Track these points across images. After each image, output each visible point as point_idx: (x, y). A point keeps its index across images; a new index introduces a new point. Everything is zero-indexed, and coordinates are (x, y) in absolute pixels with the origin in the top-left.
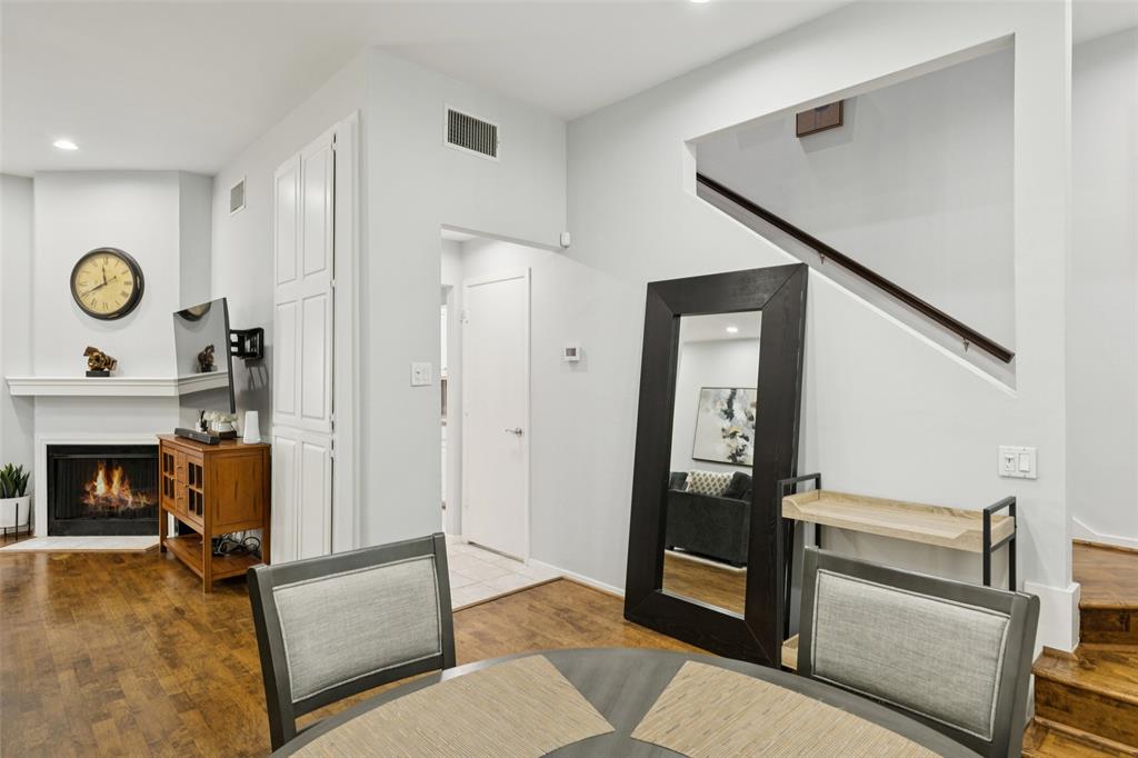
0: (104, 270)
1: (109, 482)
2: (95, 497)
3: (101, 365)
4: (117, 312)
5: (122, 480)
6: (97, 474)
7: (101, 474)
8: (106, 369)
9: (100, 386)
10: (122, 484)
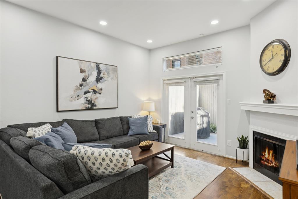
0: (272, 51)
1: (269, 154)
2: (265, 157)
3: (270, 98)
4: (276, 72)
5: (272, 154)
6: (266, 150)
7: (267, 150)
8: (272, 100)
9: (269, 108)
10: (272, 156)
